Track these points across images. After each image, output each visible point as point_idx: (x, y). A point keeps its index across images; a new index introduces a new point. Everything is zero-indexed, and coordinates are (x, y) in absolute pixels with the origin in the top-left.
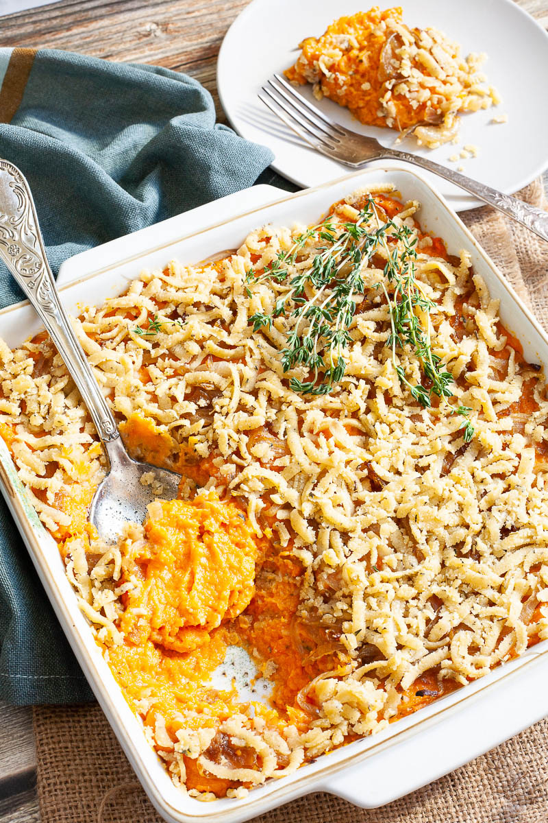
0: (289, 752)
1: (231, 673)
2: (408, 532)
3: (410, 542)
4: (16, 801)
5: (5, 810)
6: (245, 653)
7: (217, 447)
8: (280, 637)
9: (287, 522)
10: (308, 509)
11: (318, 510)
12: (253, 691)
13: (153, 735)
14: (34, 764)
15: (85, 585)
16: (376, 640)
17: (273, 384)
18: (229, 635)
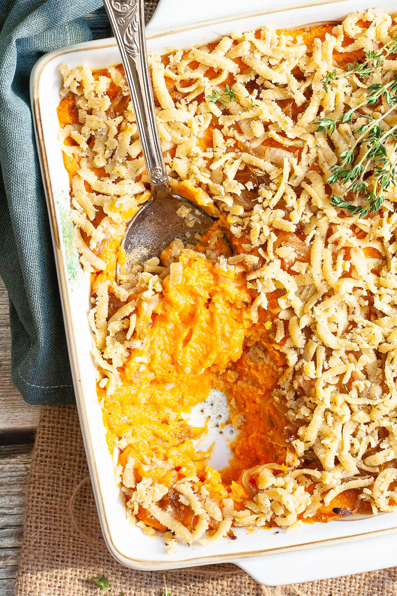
0: (220, 520)
1: (208, 411)
2: (382, 367)
3: (381, 375)
4: (16, 450)
5: (6, 454)
6: (224, 398)
7: (249, 233)
8: (254, 402)
9: (286, 323)
10: (305, 321)
11: (314, 323)
12: (221, 433)
13: (122, 473)
14: (36, 425)
15: (102, 331)
16: (320, 453)
17: (316, 191)
18: (216, 381)
